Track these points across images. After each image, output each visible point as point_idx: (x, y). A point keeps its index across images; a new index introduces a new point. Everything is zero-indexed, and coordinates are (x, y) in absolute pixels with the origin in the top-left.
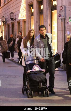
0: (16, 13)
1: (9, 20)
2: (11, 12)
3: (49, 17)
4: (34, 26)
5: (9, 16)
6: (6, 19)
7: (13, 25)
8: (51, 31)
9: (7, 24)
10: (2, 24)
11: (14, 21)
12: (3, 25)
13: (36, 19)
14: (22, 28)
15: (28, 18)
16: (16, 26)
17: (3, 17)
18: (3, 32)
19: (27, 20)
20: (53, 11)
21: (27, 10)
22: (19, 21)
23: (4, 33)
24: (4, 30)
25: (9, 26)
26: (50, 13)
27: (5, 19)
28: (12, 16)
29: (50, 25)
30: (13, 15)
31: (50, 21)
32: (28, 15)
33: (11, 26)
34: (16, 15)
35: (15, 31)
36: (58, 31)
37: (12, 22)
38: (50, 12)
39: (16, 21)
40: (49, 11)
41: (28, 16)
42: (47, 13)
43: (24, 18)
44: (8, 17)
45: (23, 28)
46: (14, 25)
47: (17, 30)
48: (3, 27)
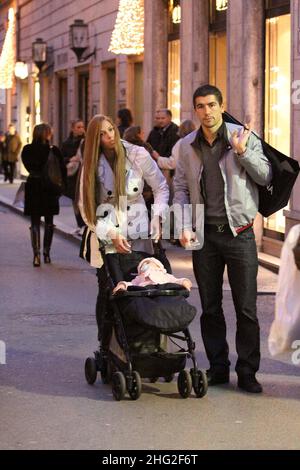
0: (97, 23)
1: (66, 55)
2: (76, 21)
3: (253, 47)
4: (179, 87)
5: (67, 38)
6: (50, 51)
7: (84, 77)
8: (259, 112)
9: (56, 73)
10: (35, 75)
11: (88, 61)
12: (38, 75)
13: (193, 54)
14: (124, 92)
15: (154, 50)
16: (98, 82)
17: (39, 41)
18: (38, 110)
19: (150, 56)
20: (272, 21)
21: (150, 14)
22: (114, 60)
23: (41, 114)
24: (41, 101)
25: (62, 81)
26: (260, 30)
27: (47, 53)
28: (82, 38)
29: (255, 84)
30: (83, 34)
31: (257, 63)
32: (154, 34)
33: (72, 83)
34: (96, 35)
35: (90, 105)
36: (296, 112)
37: (77, 65)
38: (261, 24)
39: (98, 63)
40: (255, 20)
41: (154, 42)
42: (243, 26)
43: (137, 48)
44: (61, 42)
45: (128, 92)
46: (87, 79)
47: (101, 99)
48: (38, 85)
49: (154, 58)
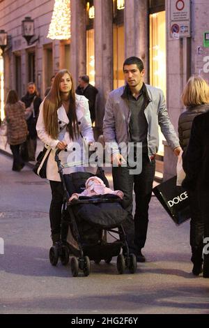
0: (40, 19)
1: (20, 41)
2: (26, 18)
3: (141, 33)
4: (94, 60)
5: (20, 29)
6: (9, 38)
7: (32, 56)
9: (14, 53)
11: (34, 45)
12: (2, 54)
13: (102, 38)
14: (58, 64)
15: (77, 36)
16: (41, 59)
17: (2, 31)
19: (74, 40)
20: (153, 16)
22: (52, 43)
23: (4, 80)
24: (4, 71)
25: (18, 58)
26: (146, 22)
27: (8, 40)
28: (30, 29)
30: (31, 26)
31: (144, 43)
32: (77, 25)
33: (24, 59)
34: (39, 27)
35: (36, 73)
36: (170, 76)
37: (27, 47)
38: (146, 18)
39: (42, 46)
40: (143, 15)
41: (77, 30)
42: (135, 19)
43: (66, 35)
44: (16, 33)
45: (60, 64)
46: (34, 56)
47: (43, 69)
48: (2, 61)
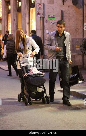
3: (27, 15)
4: (11, 25)
8: (29, 30)
13: (14, 17)
21: (3, 7)
29: (28, 24)
31: (28, 19)
32: (4, 12)
38: (29, 10)
42: (25, 10)
49: (4, 18)
